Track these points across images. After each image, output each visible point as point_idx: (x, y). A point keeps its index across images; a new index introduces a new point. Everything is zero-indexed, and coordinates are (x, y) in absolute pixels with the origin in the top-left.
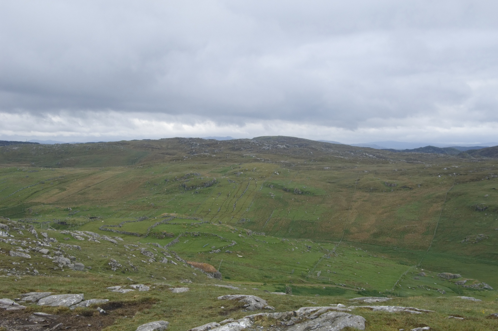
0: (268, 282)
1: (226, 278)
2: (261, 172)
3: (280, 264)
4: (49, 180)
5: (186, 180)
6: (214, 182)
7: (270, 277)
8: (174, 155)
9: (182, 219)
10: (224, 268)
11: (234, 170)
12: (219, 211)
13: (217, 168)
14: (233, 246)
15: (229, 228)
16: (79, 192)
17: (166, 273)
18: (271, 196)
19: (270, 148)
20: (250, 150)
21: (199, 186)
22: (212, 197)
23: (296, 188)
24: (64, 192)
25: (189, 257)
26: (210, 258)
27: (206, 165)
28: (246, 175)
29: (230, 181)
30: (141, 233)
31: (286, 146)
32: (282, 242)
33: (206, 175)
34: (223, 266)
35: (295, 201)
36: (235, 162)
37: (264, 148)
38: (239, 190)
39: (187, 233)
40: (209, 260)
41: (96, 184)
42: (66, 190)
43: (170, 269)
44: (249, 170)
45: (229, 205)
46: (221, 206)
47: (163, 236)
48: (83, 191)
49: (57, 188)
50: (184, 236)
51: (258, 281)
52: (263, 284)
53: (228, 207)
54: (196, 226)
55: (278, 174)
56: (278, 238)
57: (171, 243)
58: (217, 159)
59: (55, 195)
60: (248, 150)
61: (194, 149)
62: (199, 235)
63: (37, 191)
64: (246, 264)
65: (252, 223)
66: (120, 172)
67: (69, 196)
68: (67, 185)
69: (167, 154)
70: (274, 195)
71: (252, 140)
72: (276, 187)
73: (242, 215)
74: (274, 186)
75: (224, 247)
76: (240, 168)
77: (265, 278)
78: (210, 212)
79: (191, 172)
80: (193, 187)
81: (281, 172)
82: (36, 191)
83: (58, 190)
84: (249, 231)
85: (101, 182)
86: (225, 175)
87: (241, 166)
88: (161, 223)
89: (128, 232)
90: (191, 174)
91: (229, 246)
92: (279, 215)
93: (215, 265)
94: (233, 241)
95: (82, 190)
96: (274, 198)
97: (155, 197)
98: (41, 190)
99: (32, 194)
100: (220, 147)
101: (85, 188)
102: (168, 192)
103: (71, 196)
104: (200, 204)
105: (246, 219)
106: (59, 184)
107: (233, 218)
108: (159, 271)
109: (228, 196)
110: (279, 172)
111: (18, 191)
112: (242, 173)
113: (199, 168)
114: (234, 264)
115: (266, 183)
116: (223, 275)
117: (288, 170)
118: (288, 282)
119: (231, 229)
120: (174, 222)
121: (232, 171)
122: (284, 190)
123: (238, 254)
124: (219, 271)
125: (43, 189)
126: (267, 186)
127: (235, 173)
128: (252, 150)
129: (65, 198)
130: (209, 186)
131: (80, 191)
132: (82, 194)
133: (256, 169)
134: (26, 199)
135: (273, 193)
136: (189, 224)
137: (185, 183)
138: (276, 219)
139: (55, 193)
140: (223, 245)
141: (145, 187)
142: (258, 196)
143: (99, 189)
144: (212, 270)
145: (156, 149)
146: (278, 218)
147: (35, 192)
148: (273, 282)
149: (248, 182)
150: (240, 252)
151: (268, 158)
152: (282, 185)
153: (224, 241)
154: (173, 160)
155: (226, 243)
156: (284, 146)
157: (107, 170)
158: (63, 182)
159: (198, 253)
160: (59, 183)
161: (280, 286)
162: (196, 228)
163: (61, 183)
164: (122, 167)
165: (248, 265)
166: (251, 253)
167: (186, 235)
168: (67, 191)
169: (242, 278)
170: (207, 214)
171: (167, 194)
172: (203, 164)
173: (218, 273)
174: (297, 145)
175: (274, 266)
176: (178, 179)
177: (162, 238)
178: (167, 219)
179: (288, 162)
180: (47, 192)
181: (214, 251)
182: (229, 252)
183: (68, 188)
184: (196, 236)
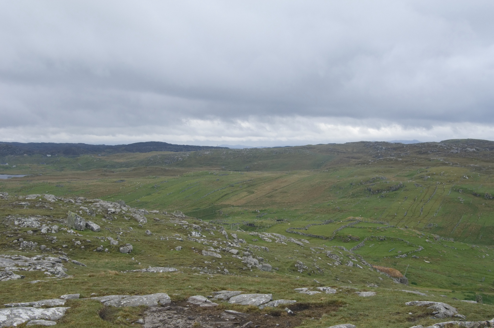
0: (457, 289)
1: (412, 283)
2: (449, 176)
3: (469, 271)
4: (238, 183)
5: (371, 184)
6: (400, 186)
7: (459, 285)
8: (359, 159)
9: (367, 222)
10: (410, 274)
11: (421, 174)
12: (405, 216)
13: (403, 172)
14: (420, 251)
15: (415, 233)
16: (267, 195)
17: (351, 276)
18: (460, 201)
19: (459, 152)
20: (438, 154)
21: (384, 190)
22: (398, 201)
23: (486, 193)
24: (252, 195)
25: (375, 261)
26: (396, 263)
27: (392, 168)
28: (433, 179)
29: (417, 185)
30: (327, 236)
31: (476, 149)
32: (472, 248)
33: (391, 179)
34: (410, 271)
35: (485, 206)
36: (422, 166)
37: (452, 151)
38: (426, 194)
39: (372, 237)
40: (394, 264)
41: (283, 188)
42: (254, 193)
43: (356, 273)
44: (436, 174)
45: (415, 209)
46: (408, 211)
47: (349, 240)
49: (246, 191)
50: (370, 239)
51: (446, 288)
52: (451, 291)
53: (415, 211)
54: (382, 230)
55: (467, 178)
56: (467, 245)
57: (356, 247)
58: (403, 163)
59: (243, 198)
60: (435, 153)
61: (379, 153)
62: (385, 239)
63: (227, 194)
64: (434, 270)
65: (440, 228)
66: (306, 176)
67: (257, 199)
68: (255, 188)
69: (353, 158)
70: (463, 199)
71: (439, 143)
72: (465, 191)
73: (429, 220)
74: (463, 191)
75: (411, 253)
76: (427, 171)
77: (454, 285)
78: (396, 216)
79: (377, 175)
80: (378, 191)
81: (470, 177)
82: (226, 194)
83: (247, 193)
84: (437, 236)
85: (287, 186)
86: (412, 179)
87: (429, 170)
88: (346, 226)
89: (314, 235)
90: (377, 178)
91: (416, 251)
92: (468, 221)
93: (402, 270)
94: (419, 246)
95: (269, 193)
96: (462, 203)
97: (341, 200)
98: (231, 193)
99: (222, 197)
100: (407, 151)
101: (273, 191)
102: (353, 196)
103: (258, 199)
104: (385, 208)
105: (434, 224)
106: (247, 187)
107: (420, 222)
108: (345, 274)
109: (415, 200)
110: (468, 176)
111: (210, 193)
112: (429, 177)
113: (385, 172)
114: (421, 269)
115: (454, 187)
116: (409, 281)
117: (478, 174)
118: (478, 290)
119: (418, 234)
120: (360, 226)
121: (419, 175)
122: (473, 195)
123: (425, 259)
124: (406, 276)
125: (233, 192)
126: (455, 191)
127: (421, 177)
128: (440, 154)
129: (253, 201)
130: (395, 190)
132: (269, 197)
133: (444, 173)
134: (217, 201)
135: (462, 198)
136: (374, 228)
137: (371, 187)
138: (466, 225)
139: (244, 195)
140: (409, 249)
141: (331, 191)
142: (446, 201)
143: (286, 192)
144: (398, 274)
145: (342, 152)
146: (467, 224)
147: (225, 195)
148: (462, 289)
149: (435, 186)
150: (427, 257)
151: (456, 162)
152: (471, 190)
153: (411, 246)
154: (359, 164)
155: (412, 248)
156: (474, 149)
157: (293, 174)
158: (251, 186)
159: (383, 257)
160: (247, 186)
161: (470, 294)
162: (382, 233)
163: (249, 186)
164: (308, 171)
165: (435, 271)
166: (439, 259)
167: (372, 239)
169: (429, 284)
170: (394, 218)
171: (352, 198)
172: (389, 168)
173: (404, 278)
174: (487, 148)
175: (463, 272)
176: (363, 183)
177: (347, 242)
178: (352, 222)
179: (478, 166)
180: (237, 195)
181: (401, 256)
182: (416, 258)
183: (256, 191)
184: (382, 240)
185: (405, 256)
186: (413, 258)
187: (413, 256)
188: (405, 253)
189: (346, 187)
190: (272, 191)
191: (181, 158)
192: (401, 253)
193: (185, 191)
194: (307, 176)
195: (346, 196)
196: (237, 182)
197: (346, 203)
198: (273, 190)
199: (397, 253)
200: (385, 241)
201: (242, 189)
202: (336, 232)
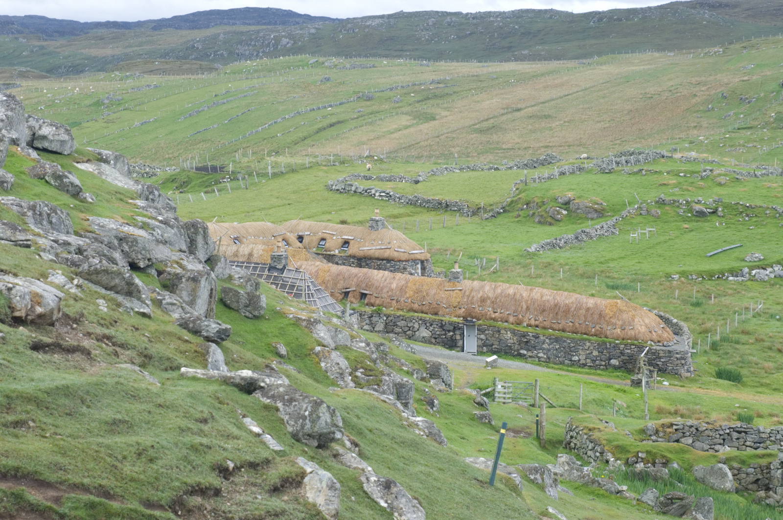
4: (391, 89)
16: (477, 126)
24: (426, 127)
41: (543, 103)
42: (434, 119)
48: (492, 121)
49: (406, 114)
59: (392, 133)
63: (339, 122)
66: (642, 67)
67: (438, 136)
68: (445, 105)
82: (334, 120)
83: (410, 118)
85: (561, 98)
95: (487, 120)
98: (352, 119)
99: (320, 130)
101: (502, 114)
103: (443, 137)
106: (418, 102)
111: (280, 120)
125: (362, 116)
129: (422, 143)
131: (483, 121)
134: (296, 144)
139: (396, 126)
147: (332, 125)
157: (601, 64)
158: (436, 96)
160: (420, 98)
163: (428, 98)
164: (656, 54)
168: (437, 122)
180: (371, 124)
183: (444, 113)
184: (701, 214)
188: (779, 263)
189: (762, 95)
190: (502, 111)
191: (288, 40)
194: (646, 67)
195: (756, 123)
196: (388, 87)
197: (742, 142)
198: (507, 108)
199: (744, 260)
200: (714, 218)
201: (399, 107)
202: (521, 186)
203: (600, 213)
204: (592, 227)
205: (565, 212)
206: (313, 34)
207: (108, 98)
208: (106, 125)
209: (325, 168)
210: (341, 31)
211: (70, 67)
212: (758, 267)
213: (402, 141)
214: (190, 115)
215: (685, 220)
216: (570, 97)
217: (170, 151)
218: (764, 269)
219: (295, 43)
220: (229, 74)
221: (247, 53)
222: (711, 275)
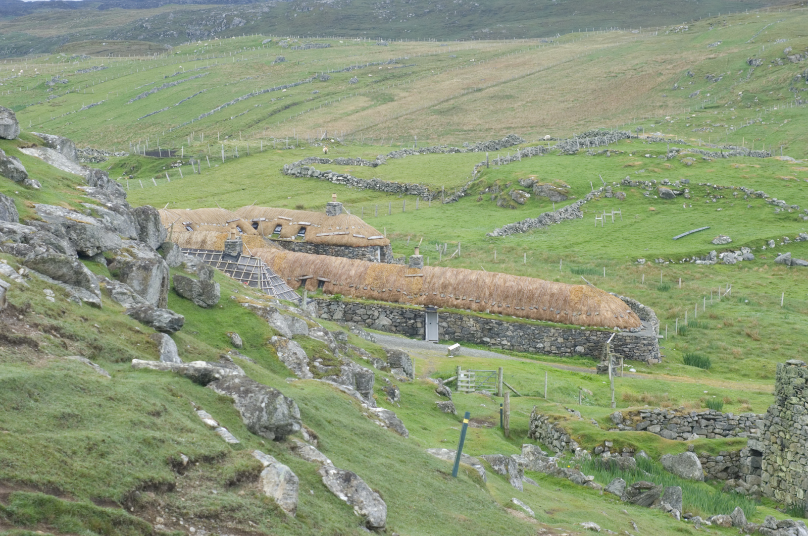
4: (348, 70)
16: (437, 107)
24: (384, 108)
41: (505, 83)
42: (392, 100)
48: (452, 102)
49: (364, 95)
50: (613, 194)
59: (349, 115)
63: (294, 104)
66: (606, 45)
67: (397, 118)
68: (404, 86)
75: (778, 243)
82: (288, 101)
83: (366, 99)
85: (523, 77)
95: (447, 100)
98: (308, 101)
99: (274, 113)
101: (463, 95)
103: (401, 119)
106: (376, 82)
111: (233, 102)
125: (318, 98)
129: (380, 125)
131: (442, 102)
132: (441, 112)
134: (250, 127)
139: (353, 108)
141: (674, 88)
143: (509, 97)
147: (286, 107)
157: (564, 42)
158: (394, 77)
160: (378, 79)
163: (386, 79)
164: (621, 32)
168: (396, 103)
171: (741, 108)
180: (327, 105)
181: (722, 255)
182: (792, 264)
183: (403, 94)
184: (667, 196)
185: (741, 259)
186: (778, 263)
187: (778, 258)
188: (747, 245)
189: (729, 73)
190: (463, 92)
191: (240, 19)
192: (728, 243)
193: (147, 95)
194: (609, 45)
195: (723, 102)
196: (345, 67)
197: (708, 121)
198: (468, 89)
199: (712, 243)
200: (681, 200)
201: (356, 88)
202: (482, 169)
203: (564, 196)
204: (556, 210)
205: (528, 195)
206: (266, 13)
207: (53, 81)
208: (51, 108)
209: (280, 151)
210: (295, 9)
211: (14, 48)
212: (727, 250)
213: (359, 124)
214: (140, 98)
215: (651, 202)
216: (532, 76)
217: (120, 136)
218: (733, 252)
219: (248, 22)
220: (179, 55)
221: (198, 32)
222: (678, 259)
